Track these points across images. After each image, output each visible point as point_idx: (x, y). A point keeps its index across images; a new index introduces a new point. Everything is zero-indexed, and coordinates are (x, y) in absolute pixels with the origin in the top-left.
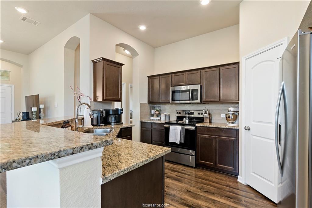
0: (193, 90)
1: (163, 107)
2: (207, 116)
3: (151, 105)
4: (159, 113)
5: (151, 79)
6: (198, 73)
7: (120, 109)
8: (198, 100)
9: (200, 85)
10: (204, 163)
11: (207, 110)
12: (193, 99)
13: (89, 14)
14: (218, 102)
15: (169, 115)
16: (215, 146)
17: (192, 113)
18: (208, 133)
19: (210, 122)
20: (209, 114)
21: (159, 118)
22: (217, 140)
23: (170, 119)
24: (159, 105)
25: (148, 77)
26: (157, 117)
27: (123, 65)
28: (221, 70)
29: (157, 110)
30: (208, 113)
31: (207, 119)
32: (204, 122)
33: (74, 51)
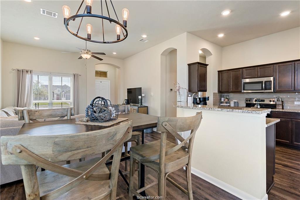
0: (265, 82)
1: (231, 95)
2: (281, 103)
3: (220, 94)
4: (228, 101)
5: (221, 73)
6: (271, 67)
7: (207, 97)
8: (271, 89)
9: (273, 77)
10: (279, 141)
11: (280, 98)
12: (266, 89)
13: (186, 33)
14: (293, 91)
15: (238, 102)
16: (291, 127)
17: (263, 101)
18: (284, 117)
19: (283, 108)
20: (282, 102)
21: (229, 105)
22: (294, 122)
23: (239, 106)
24: (228, 94)
25: (218, 71)
26: (226, 104)
27: (208, 65)
28: (296, 64)
29: (227, 98)
30: (280, 100)
31: (280, 105)
32: (276, 108)
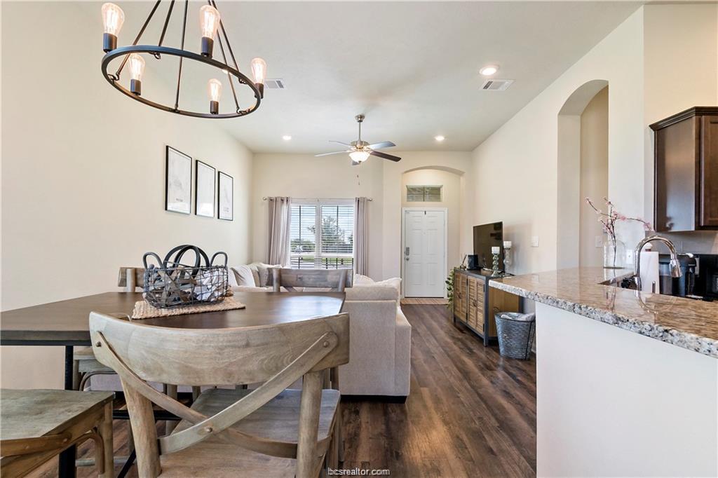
13: (642, 8)
33: (579, 117)
